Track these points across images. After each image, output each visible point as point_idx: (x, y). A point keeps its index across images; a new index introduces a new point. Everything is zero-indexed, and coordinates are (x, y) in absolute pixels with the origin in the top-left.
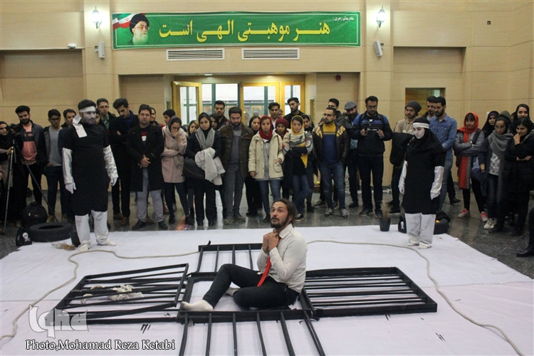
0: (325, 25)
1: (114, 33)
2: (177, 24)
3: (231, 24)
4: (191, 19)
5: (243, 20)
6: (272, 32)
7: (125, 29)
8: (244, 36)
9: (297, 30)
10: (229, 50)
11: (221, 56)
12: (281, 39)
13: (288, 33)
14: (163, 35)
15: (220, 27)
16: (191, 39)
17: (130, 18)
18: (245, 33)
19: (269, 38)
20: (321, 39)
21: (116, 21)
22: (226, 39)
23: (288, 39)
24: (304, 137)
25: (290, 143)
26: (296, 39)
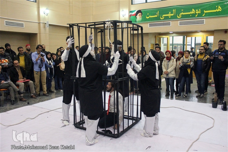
0: (219, 7)
1: (130, 18)
2: (153, 13)
3: (174, 11)
4: (158, 10)
5: (179, 9)
6: (192, 13)
7: (134, 16)
8: (180, 16)
9: (204, 11)
10: (173, 22)
11: (170, 25)
12: (196, 16)
13: (200, 13)
14: (147, 18)
15: (170, 13)
16: (158, 19)
17: (136, 12)
18: (180, 14)
19: (191, 15)
20: (217, 14)
21: (131, 13)
22: (172, 17)
23: (200, 15)
24: (190, 60)
25: (183, 62)
26: (204, 15)
